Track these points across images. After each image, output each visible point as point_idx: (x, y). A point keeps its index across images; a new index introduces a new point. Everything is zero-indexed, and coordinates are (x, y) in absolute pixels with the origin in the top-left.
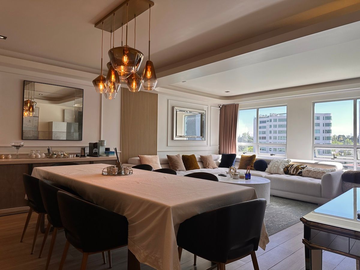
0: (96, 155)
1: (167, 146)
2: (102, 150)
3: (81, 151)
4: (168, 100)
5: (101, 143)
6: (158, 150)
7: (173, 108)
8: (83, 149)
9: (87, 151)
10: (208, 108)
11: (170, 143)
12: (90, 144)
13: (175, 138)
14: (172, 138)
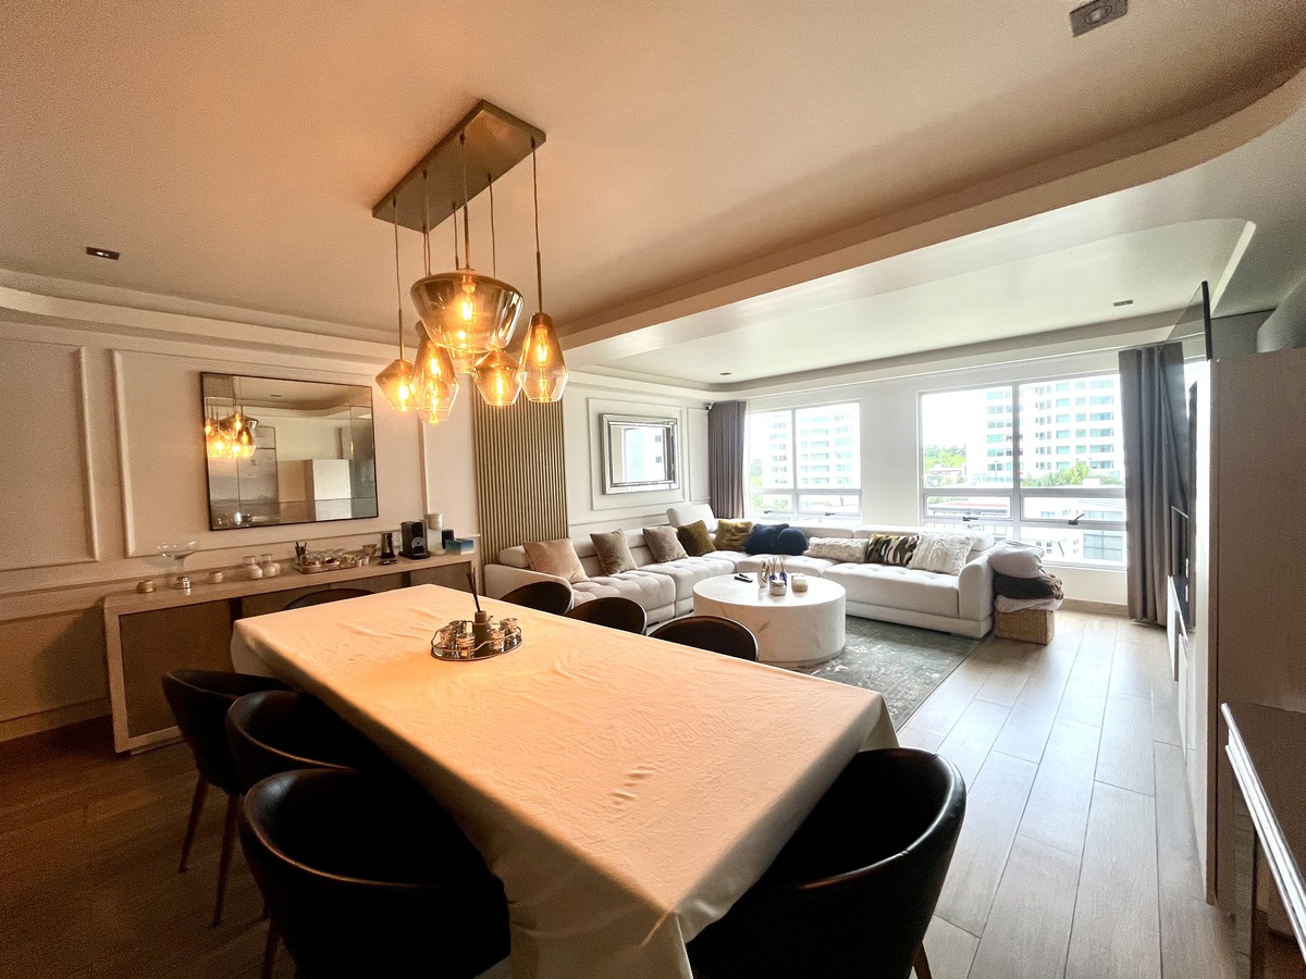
0: (420, 553)
1: (592, 509)
2: (433, 539)
3: (383, 542)
4: (587, 399)
5: (430, 520)
6: (569, 523)
7: (600, 417)
8: (388, 537)
9: (397, 540)
10: (681, 411)
11: (599, 501)
12: (403, 524)
13: (609, 490)
14: (603, 492)
